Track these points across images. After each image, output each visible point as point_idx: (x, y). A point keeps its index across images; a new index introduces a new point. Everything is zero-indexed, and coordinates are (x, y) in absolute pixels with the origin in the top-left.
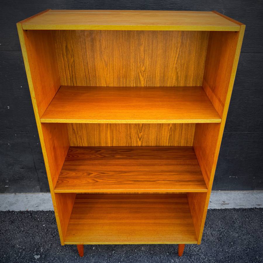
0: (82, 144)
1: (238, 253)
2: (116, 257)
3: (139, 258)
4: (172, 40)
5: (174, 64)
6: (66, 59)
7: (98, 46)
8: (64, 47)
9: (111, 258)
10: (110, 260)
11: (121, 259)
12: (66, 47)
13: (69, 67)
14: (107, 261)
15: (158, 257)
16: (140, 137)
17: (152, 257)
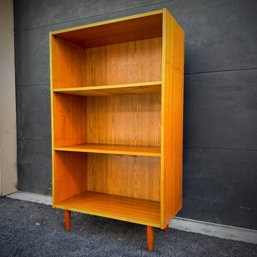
0: (95, 141)
4: (155, 55)
5: (158, 73)
6: (91, 76)
7: (109, 65)
8: (91, 68)
12: (92, 68)
13: (92, 81)
16: (136, 136)
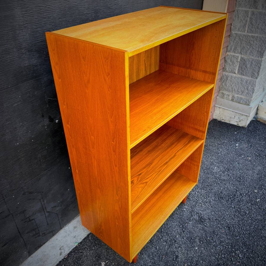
1: (204, 176)
2: (155, 239)
3: (168, 226)
9: (153, 243)
10: (155, 244)
11: (160, 237)
14: (153, 247)
15: (176, 215)
17: (173, 218)
